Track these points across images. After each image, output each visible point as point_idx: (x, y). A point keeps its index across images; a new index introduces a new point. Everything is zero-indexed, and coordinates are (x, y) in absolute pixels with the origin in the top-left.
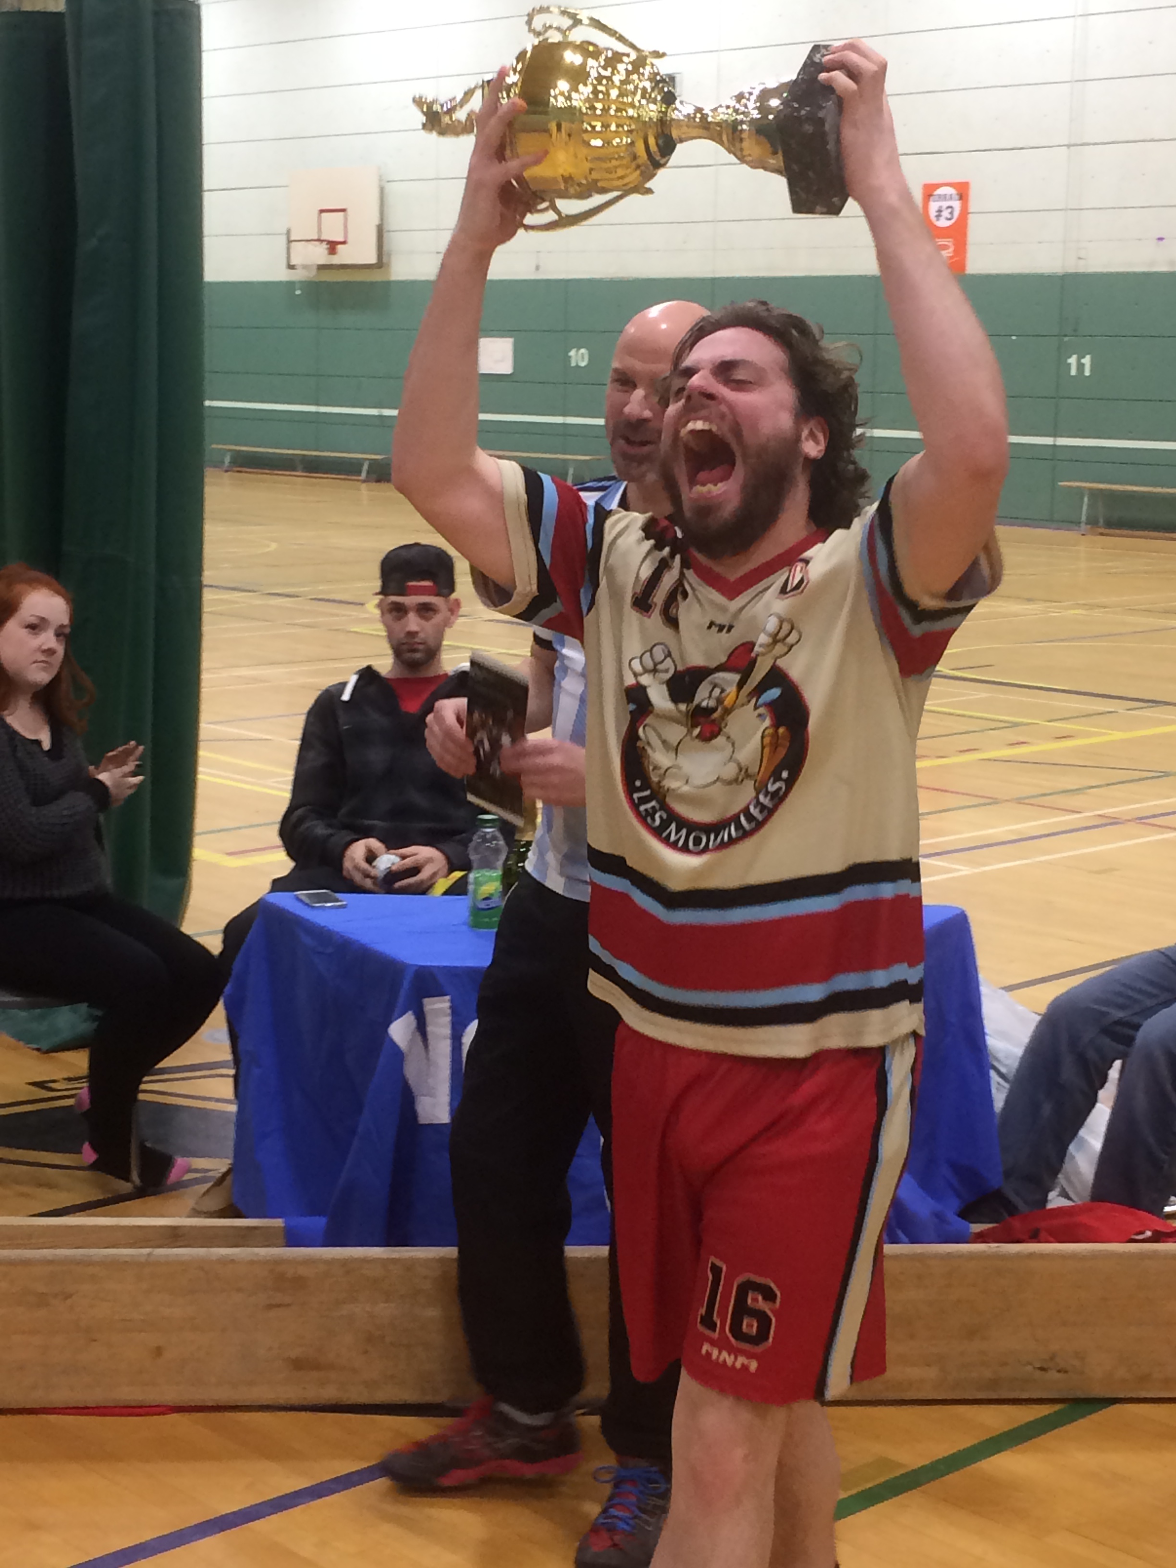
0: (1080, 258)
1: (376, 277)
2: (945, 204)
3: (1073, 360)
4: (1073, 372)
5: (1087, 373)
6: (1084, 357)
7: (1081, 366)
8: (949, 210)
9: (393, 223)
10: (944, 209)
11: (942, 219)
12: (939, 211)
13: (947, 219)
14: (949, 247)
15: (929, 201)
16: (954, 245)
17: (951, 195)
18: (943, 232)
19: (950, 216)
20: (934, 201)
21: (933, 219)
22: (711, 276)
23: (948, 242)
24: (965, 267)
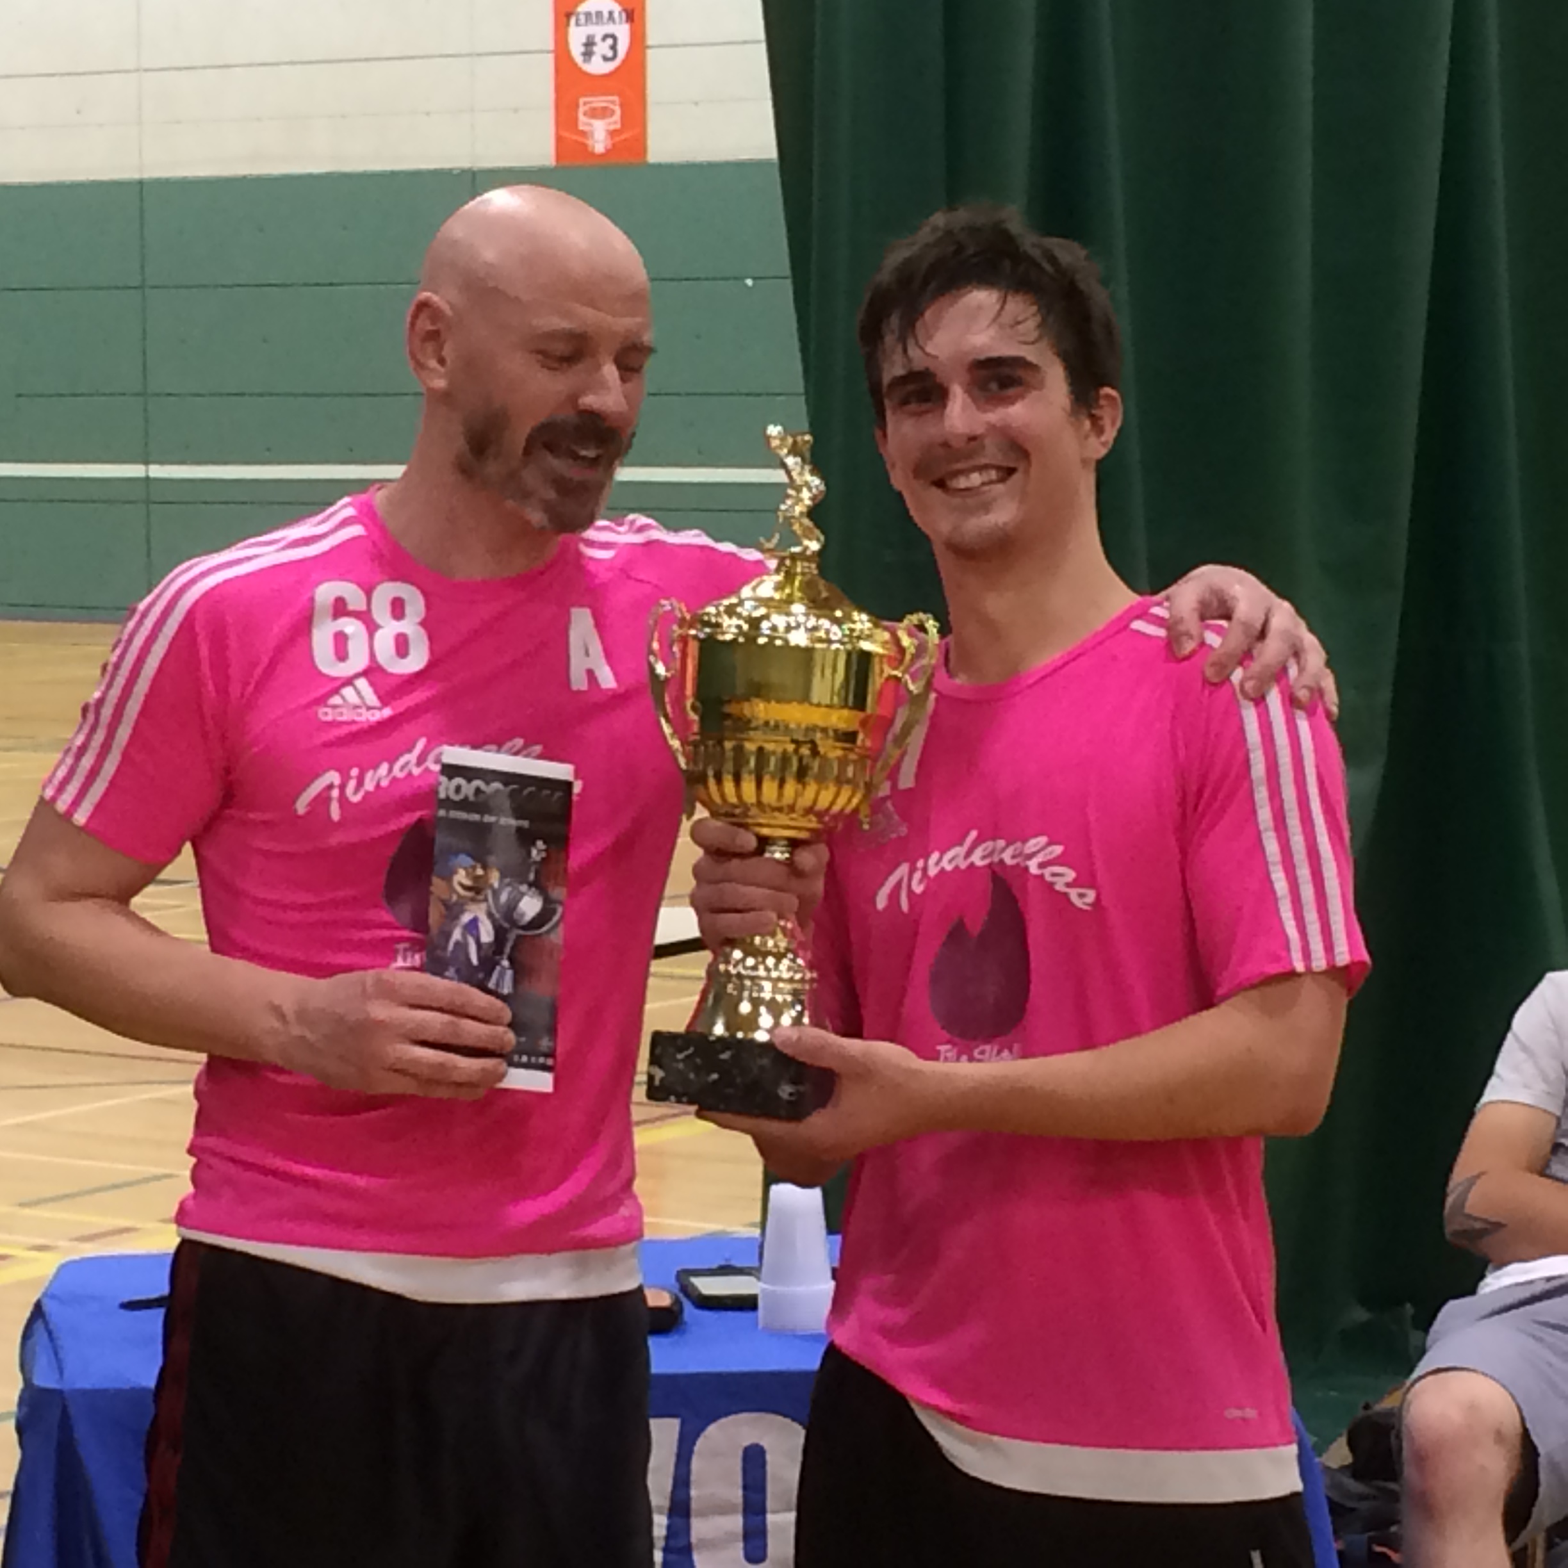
2: (598, 31)
8: (610, 41)
10: (598, 39)
11: (596, 59)
12: (589, 44)
13: (605, 59)
14: (613, 113)
15: (568, 24)
16: (622, 106)
17: (611, 13)
18: (600, 83)
19: (610, 54)
20: (577, 24)
21: (578, 58)
22: (136, 176)
23: (612, 102)
24: (643, 150)
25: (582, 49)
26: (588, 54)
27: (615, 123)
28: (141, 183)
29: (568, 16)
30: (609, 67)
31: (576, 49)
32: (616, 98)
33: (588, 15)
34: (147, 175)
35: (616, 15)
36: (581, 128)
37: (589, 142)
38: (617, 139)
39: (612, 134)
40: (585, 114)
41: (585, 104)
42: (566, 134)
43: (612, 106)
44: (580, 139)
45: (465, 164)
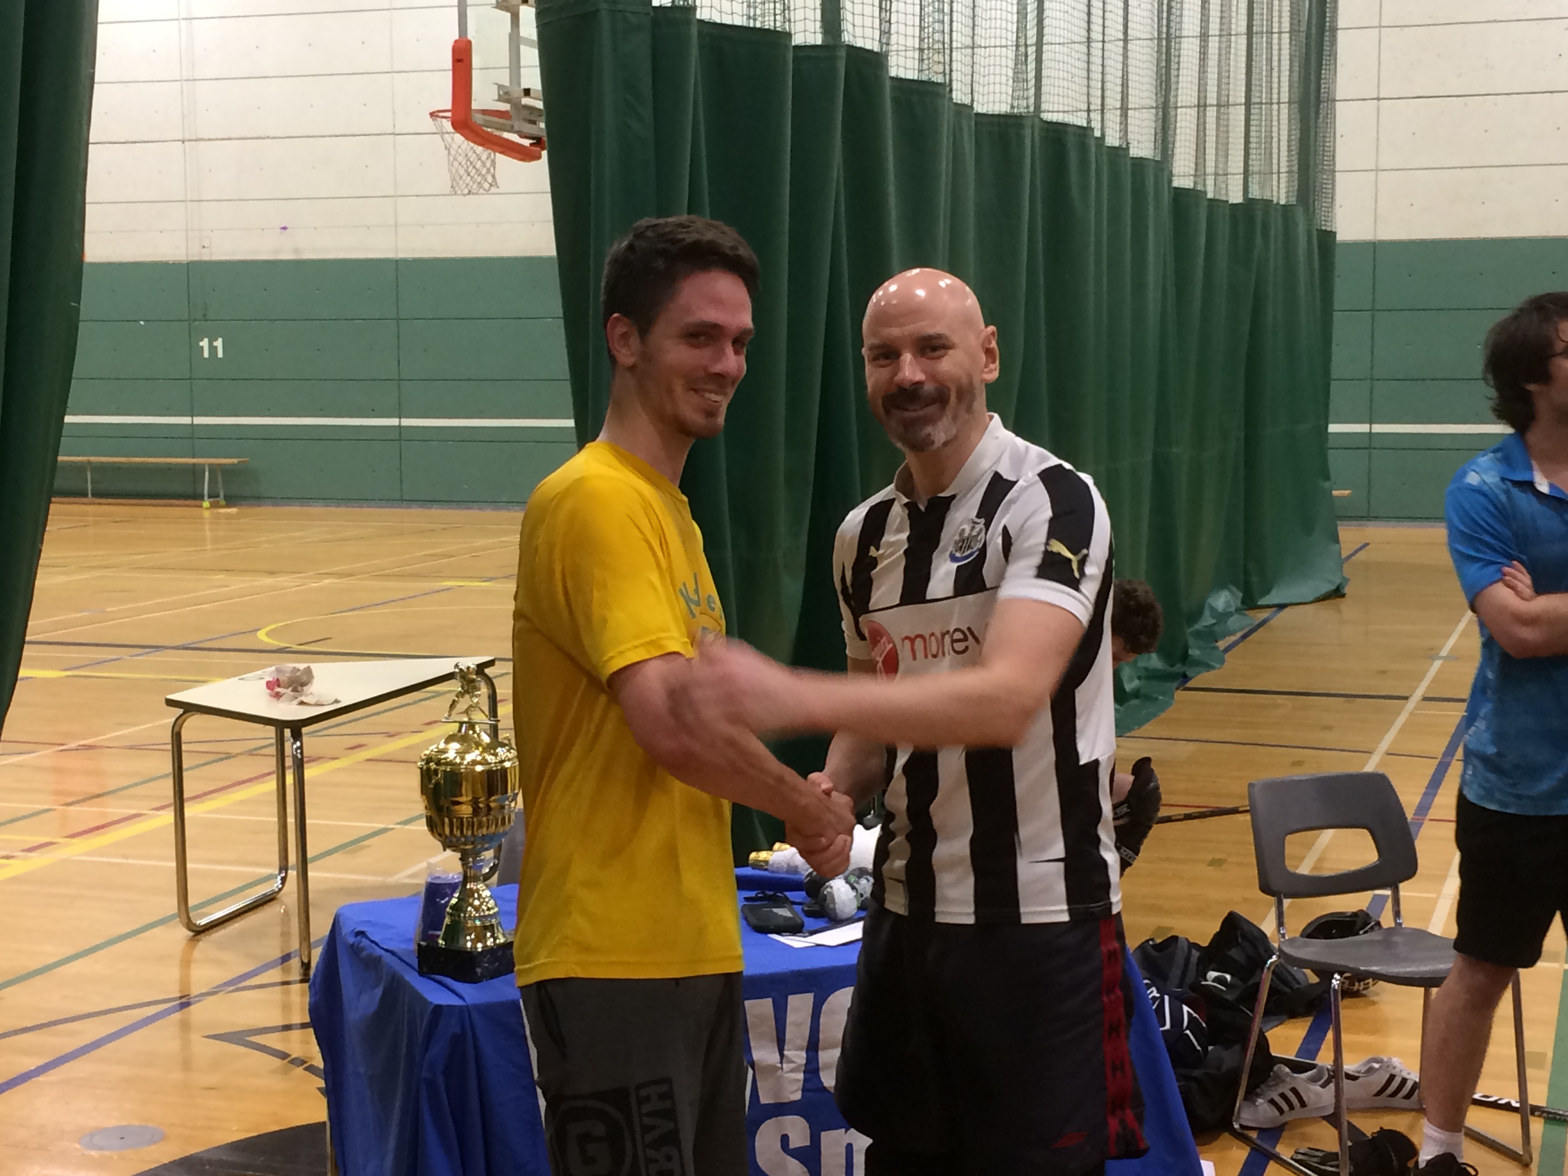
0: (204, 247)
3: (205, 343)
4: (206, 354)
5: (220, 355)
6: (216, 340)
7: (213, 349)
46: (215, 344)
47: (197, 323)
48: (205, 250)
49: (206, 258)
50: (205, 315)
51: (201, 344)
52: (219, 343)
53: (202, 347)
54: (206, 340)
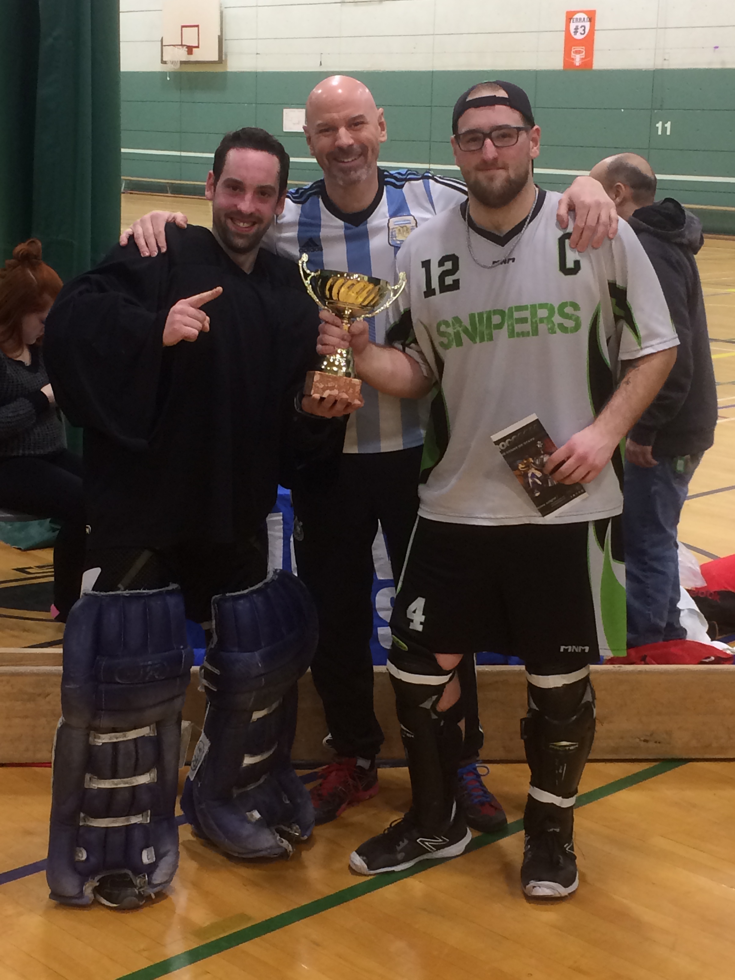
0: (665, 59)
1: (218, 69)
2: (580, 24)
3: (659, 125)
4: (660, 133)
5: (668, 133)
6: (666, 123)
7: (664, 129)
8: (583, 28)
9: (229, 34)
10: (579, 27)
11: (578, 34)
12: (576, 29)
13: (581, 34)
14: (583, 52)
15: (570, 22)
16: (585, 50)
17: (584, 19)
18: (579, 43)
19: (583, 32)
20: (573, 22)
21: (573, 34)
22: (431, 70)
23: (582, 49)
24: (591, 65)
25: (574, 31)
26: (576, 32)
27: (583, 56)
28: (433, 72)
29: (570, 19)
30: (583, 36)
31: (572, 30)
32: (584, 47)
33: (577, 19)
34: (434, 70)
35: (586, 20)
36: (572, 57)
37: (574, 62)
38: (584, 61)
39: (582, 59)
40: (573, 52)
41: (574, 49)
42: (566, 59)
43: (582, 50)
44: (571, 61)
45: (535, 68)
46: (666, 125)
47: (656, 111)
48: (666, 62)
49: (666, 67)
50: (661, 106)
51: (657, 125)
52: (668, 125)
53: (658, 127)
54: (661, 123)
